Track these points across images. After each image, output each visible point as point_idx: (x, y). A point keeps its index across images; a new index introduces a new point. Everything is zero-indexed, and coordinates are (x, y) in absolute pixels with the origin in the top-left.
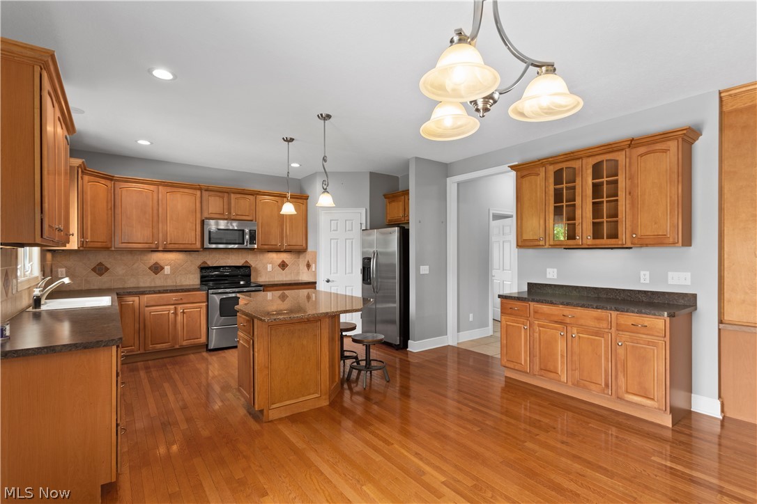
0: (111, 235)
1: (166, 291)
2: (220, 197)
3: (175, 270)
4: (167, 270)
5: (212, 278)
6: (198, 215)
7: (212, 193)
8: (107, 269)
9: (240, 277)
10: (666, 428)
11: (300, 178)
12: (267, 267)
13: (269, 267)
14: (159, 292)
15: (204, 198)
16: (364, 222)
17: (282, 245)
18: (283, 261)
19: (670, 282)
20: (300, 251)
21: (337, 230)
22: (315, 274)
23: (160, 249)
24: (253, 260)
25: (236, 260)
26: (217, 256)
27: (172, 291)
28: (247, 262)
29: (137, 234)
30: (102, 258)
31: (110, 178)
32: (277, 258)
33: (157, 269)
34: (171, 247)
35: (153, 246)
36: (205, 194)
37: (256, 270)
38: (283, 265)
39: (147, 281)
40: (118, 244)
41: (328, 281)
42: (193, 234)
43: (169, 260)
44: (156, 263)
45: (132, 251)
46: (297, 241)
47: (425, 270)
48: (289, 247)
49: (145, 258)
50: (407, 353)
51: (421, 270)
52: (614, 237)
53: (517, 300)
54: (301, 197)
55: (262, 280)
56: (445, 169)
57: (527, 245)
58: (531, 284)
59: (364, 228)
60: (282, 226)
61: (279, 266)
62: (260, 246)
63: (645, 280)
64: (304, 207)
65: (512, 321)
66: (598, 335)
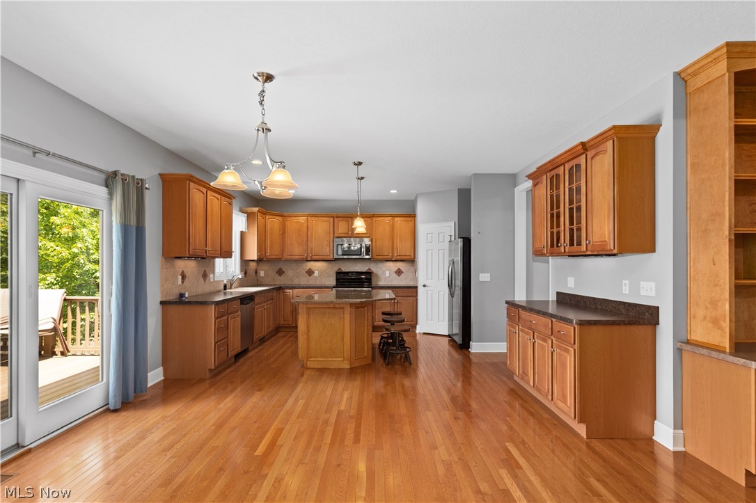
0: (283, 251)
1: (307, 288)
2: (346, 221)
3: (321, 273)
4: (316, 273)
5: (344, 280)
6: (332, 235)
7: (340, 219)
8: (284, 272)
9: (364, 280)
10: (580, 436)
12: (386, 274)
13: (387, 273)
14: (304, 288)
15: (336, 223)
16: (453, 234)
17: (393, 256)
18: (399, 269)
19: (643, 293)
20: (412, 261)
21: (431, 242)
23: (309, 259)
24: (374, 268)
25: (361, 268)
26: (349, 264)
27: (311, 288)
28: (369, 269)
29: (296, 250)
30: (281, 265)
31: (282, 216)
32: (393, 266)
33: (310, 272)
34: (314, 257)
35: (304, 257)
36: (336, 220)
37: (377, 276)
38: (399, 272)
39: (304, 280)
40: (286, 256)
41: (425, 286)
42: (328, 249)
43: (317, 266)
44: (310, 269)
45: (296, 261)
46: (403, 249)
47: (485, 277)
48: (398, 257)
49: (304, 265)
50: (468, 353)
51: (480, 277)
52: (579, 244)
53: (512, 305)
54: (409, 216)
55: (381, 283)
56: (512, 179)
57: (538, 253)
58: (558, 293)
59: (453, 239)
60: (393, 240)
61: (396, 272)
62: (375, 257)
63: (626, 290)
64: (412, 223)
65: (509, 325)
66: (545, 341)
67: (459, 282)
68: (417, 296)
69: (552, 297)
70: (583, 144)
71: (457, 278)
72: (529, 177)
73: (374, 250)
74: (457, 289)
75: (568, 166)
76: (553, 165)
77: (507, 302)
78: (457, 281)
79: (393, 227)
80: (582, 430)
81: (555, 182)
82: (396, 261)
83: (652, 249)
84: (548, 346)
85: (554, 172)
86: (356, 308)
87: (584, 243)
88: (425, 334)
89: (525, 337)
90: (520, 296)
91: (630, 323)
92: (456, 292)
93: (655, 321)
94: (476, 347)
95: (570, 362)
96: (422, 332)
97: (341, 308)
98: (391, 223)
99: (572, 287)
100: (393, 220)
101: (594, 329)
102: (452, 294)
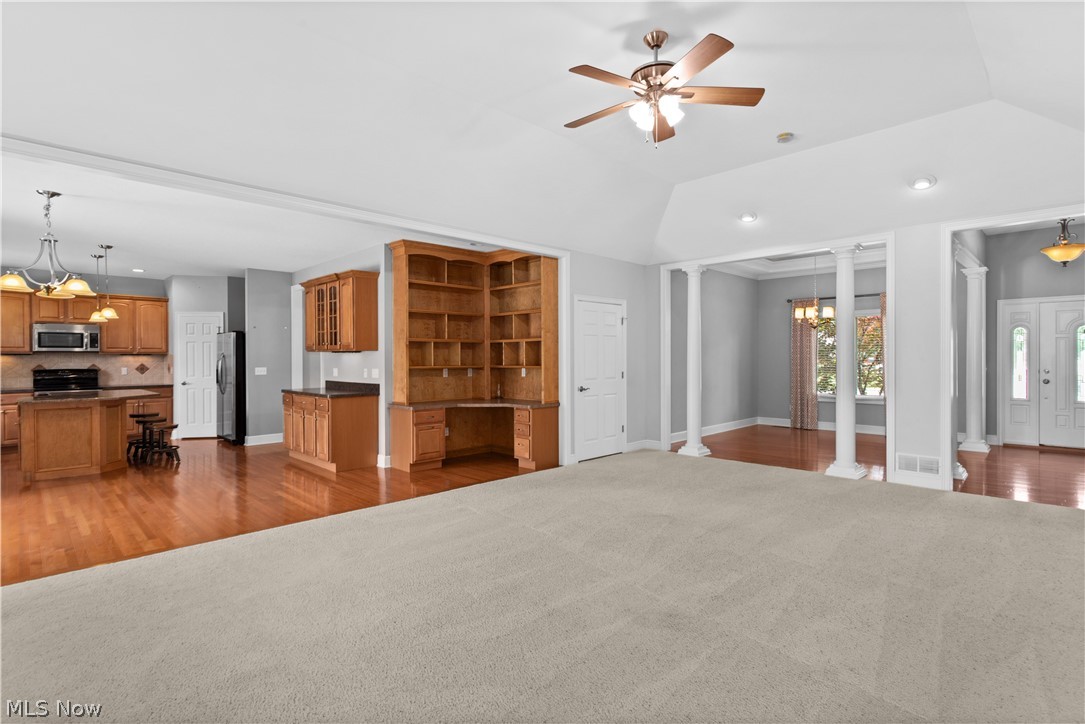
6: (28, 319)
9: (86, 379)
10: (332, 473)
11: (163, 278)
12: (121, 372)
13: (124, 371)
15: (34, 303)
16: (222, 325)
17: (134, 348)
18: (142, 364)
19: (372, 376)
20: (162, 354)
21: (193, 333)
22: (172, 378)
24: (101, 364)
26: (55, 359)
28: (95, 364)
32: (134, 361)
37: (106, 374)
38: (142, 369)
41: (184, 384)
42: (21, 337)
46: (151, 339)
47: (261, 371)
48: (142, 351)
50: (244, 449)
51: (256, 371)
52: (336, 344)
53: (288, 393)
54: (159, 300)
55: (113, 383)
56: (288, 278)
57: (308, 348)
58: (327, 382)
59: (222, 331)
60: (134, 329)
61: (137, 369)
62: (105, 349)
63: (365, 375)
64: (163, 310)
65: (286, 410)
66: (311, 414)
67: (231, 377)
68: (172, 396)
69: (323, 385)
70: (336, 275)
71: (228, 373)
72: (302, 284)
73: (105, 339)
74: (228, 385)
75: (329, 286)
76: (319, 282)
77: (283, 391)
78: (228, 377)
79: (134, 313)
80: (332, 468)
81: (320, 295)
82: (138, 355)
83: (376, 349)
84: (313, 418)
85: (320, 287)
86: (108, 407)
87: (339, 343)
88: (184, 439)
89: (297, 417)
90: (297, 385)
91: (363, 395)
92: (228, 389)
93: (377, 394)
94: (251, 441)
95: (325, 424)
96: (180, 438)
97: (87, 408)
98: (131, 306)
99: (336, 376)
100: (134, 304)
101: (341, 400)
102: (222, 391)
